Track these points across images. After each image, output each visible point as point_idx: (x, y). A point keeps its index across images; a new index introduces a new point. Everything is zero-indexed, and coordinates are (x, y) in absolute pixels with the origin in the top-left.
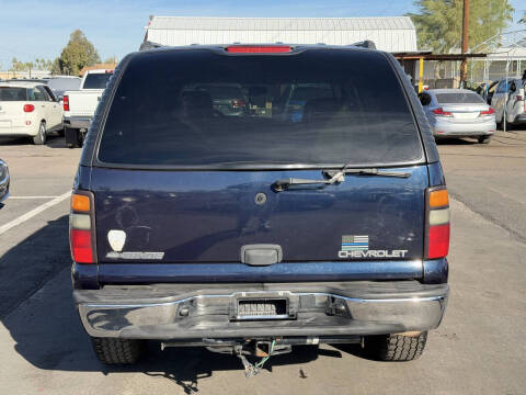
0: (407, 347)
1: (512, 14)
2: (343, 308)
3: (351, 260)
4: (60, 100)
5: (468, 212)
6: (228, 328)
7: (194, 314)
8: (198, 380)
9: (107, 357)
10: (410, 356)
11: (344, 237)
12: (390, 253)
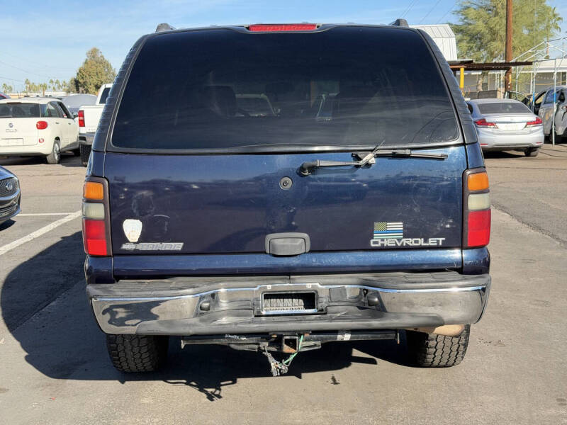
0: (447, 350)
1: (559, 24)
2: (376, 300)
3: (384, 249)
4: (75, 116)
5: (515, 223)
6: (253, 322)
7: (216, 309)
8: (222, 388)
9: (124, 364)
10: (452, 361)
11: (376, 224)
12: (426, 241)
